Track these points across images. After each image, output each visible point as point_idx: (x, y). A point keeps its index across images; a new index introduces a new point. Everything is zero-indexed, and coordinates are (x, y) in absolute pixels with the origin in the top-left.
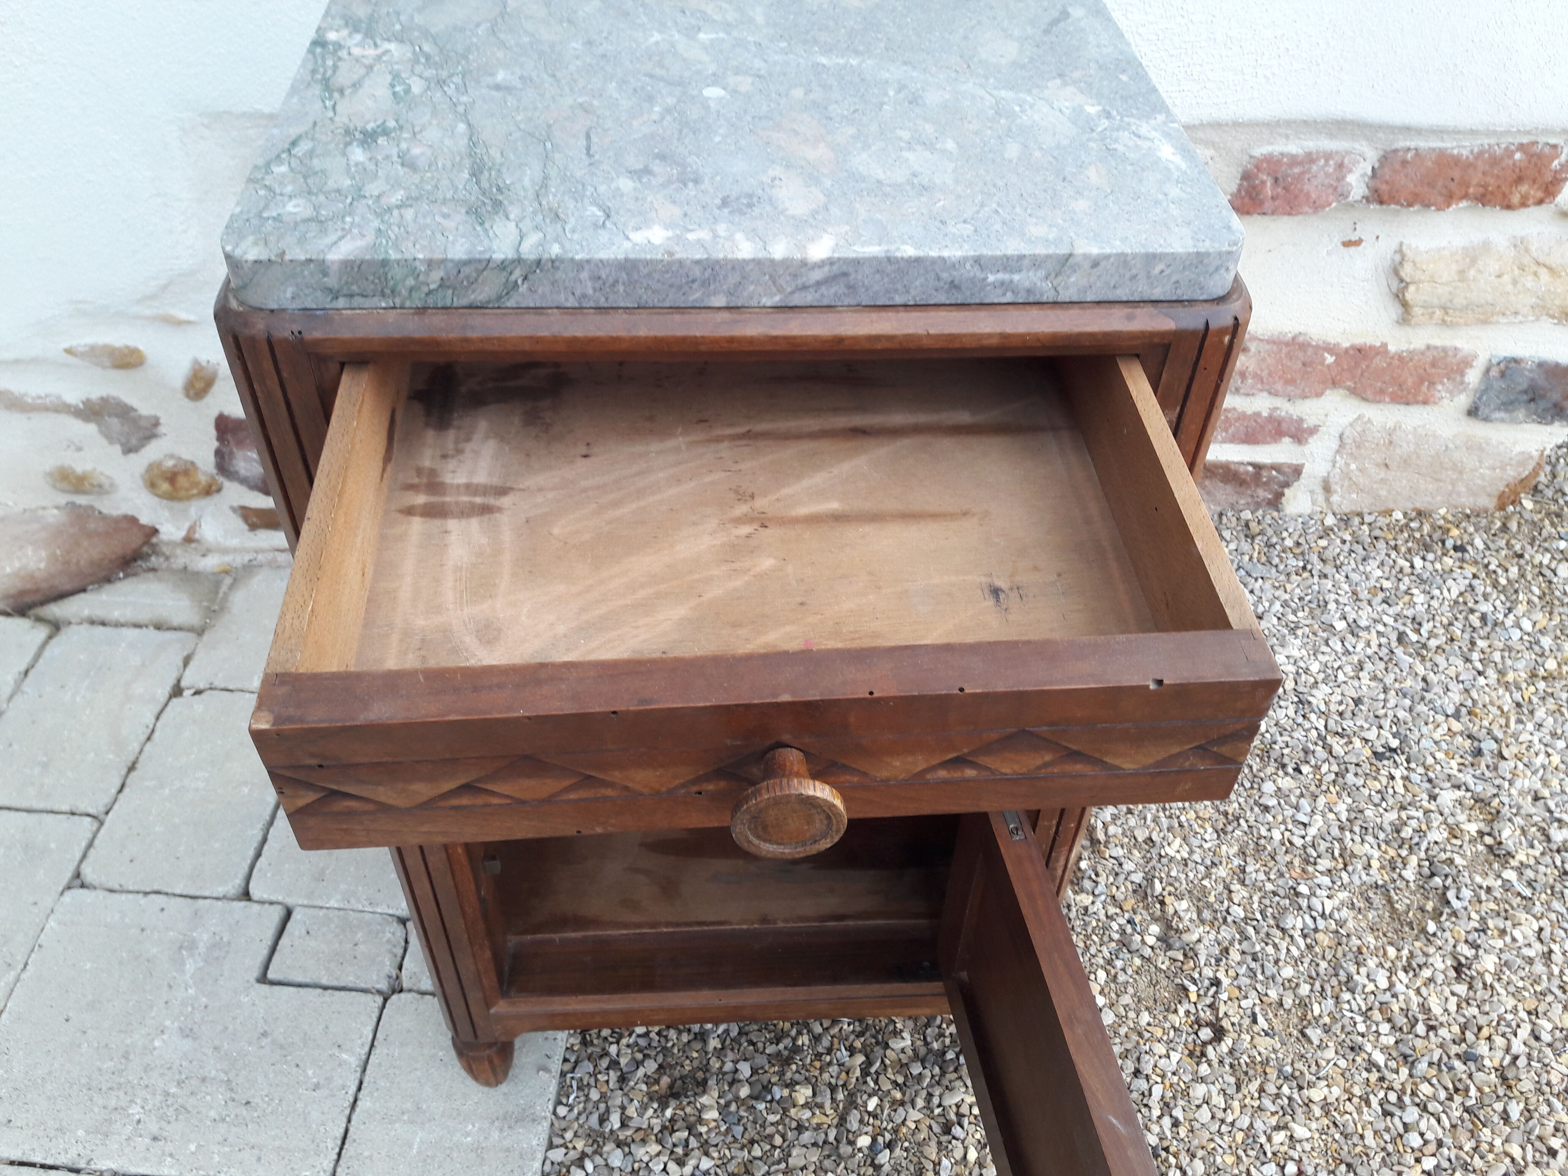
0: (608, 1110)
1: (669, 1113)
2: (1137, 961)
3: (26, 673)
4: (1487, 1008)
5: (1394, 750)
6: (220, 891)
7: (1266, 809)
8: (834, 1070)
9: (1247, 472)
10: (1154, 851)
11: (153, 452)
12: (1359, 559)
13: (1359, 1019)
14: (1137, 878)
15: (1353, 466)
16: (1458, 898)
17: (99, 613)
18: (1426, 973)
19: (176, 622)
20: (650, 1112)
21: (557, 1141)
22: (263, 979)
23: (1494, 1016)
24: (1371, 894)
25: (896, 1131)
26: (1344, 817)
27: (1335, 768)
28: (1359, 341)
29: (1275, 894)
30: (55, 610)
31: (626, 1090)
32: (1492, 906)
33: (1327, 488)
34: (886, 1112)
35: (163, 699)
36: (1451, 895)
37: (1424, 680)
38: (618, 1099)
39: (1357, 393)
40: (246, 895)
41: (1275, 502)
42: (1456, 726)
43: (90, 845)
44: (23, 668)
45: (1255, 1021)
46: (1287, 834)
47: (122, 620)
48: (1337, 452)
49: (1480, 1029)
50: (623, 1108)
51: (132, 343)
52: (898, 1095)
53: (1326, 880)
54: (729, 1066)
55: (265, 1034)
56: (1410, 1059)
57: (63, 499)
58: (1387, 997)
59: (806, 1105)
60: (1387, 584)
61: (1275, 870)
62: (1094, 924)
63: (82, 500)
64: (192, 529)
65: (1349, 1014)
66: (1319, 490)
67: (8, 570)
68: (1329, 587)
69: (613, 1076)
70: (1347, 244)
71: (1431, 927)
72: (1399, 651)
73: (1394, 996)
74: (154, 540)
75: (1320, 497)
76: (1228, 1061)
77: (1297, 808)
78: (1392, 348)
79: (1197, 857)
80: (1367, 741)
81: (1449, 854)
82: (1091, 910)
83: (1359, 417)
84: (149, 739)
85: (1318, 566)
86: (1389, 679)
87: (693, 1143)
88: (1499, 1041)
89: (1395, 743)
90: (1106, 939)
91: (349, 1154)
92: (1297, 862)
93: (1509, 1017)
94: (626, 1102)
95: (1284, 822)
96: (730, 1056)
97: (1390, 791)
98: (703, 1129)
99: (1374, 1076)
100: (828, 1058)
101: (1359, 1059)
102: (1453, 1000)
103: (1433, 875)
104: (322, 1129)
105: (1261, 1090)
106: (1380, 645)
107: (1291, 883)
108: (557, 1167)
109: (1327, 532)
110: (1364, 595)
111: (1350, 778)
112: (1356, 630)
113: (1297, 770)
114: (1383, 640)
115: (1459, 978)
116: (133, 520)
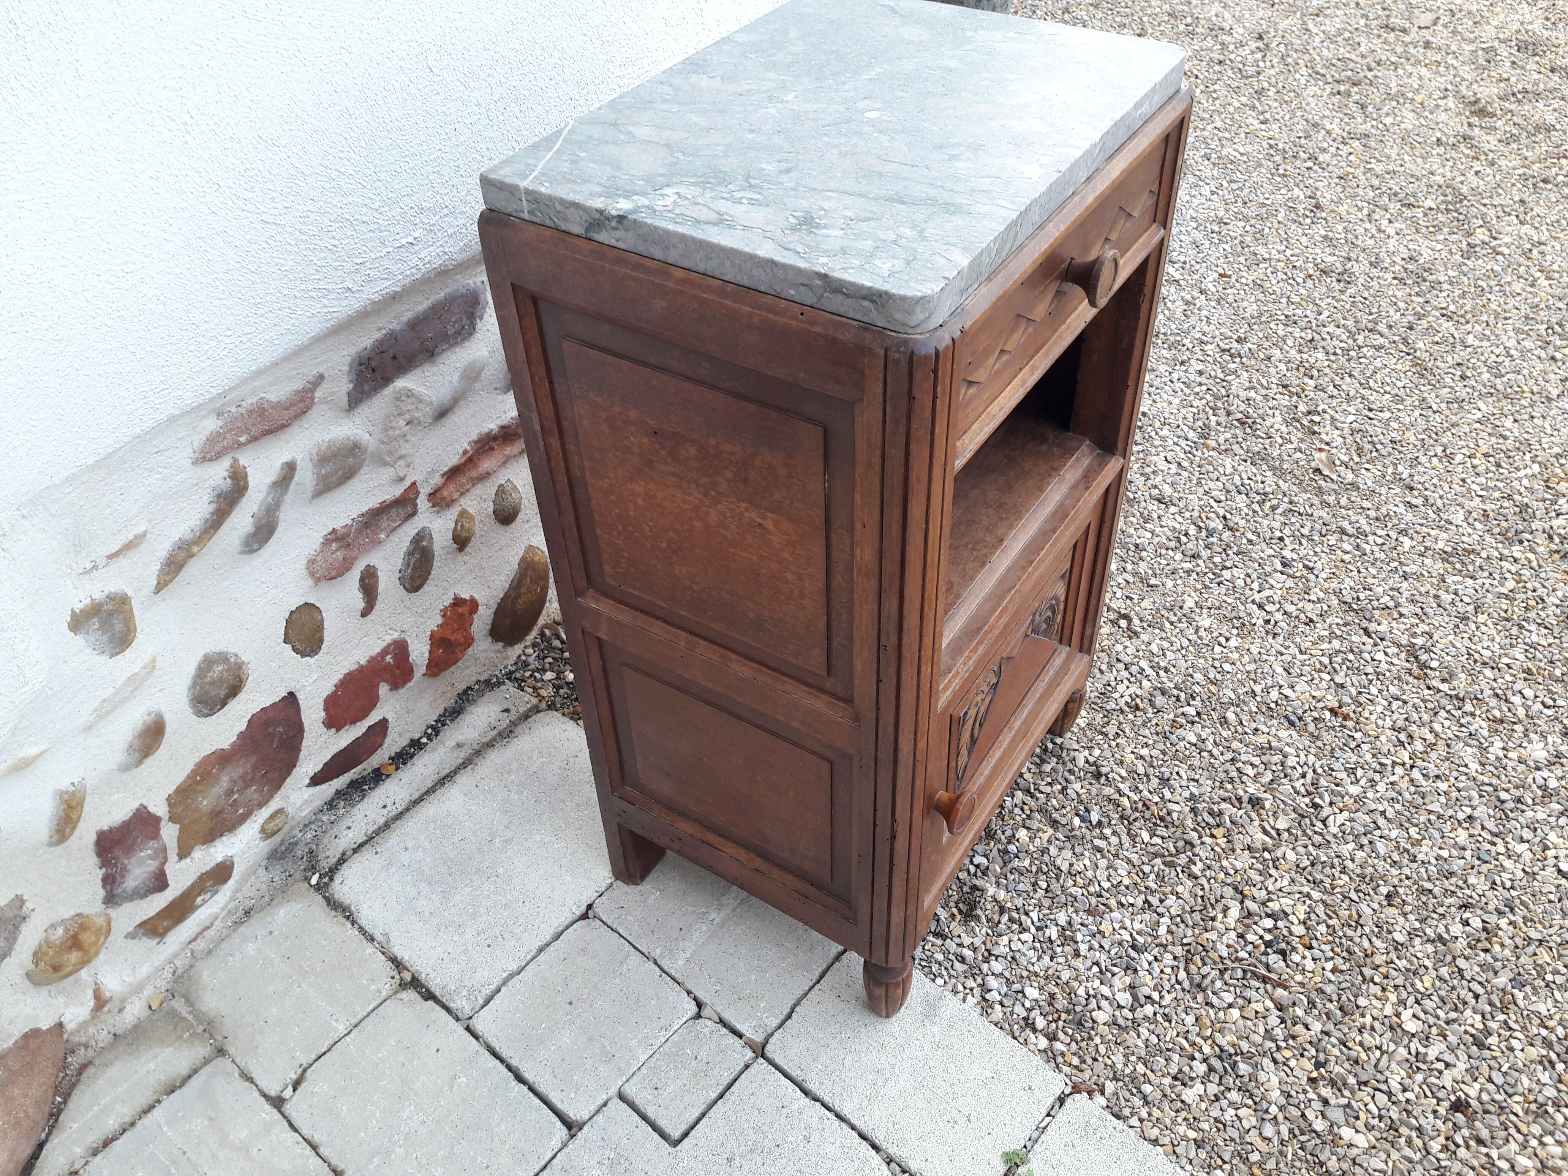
0: (957, 954)
4: (1190, 507)
8: (1017, 812)
11: (30, 938)
13: (1159, 559)
17: (95, 1137)
18: (1155, 515)
19: (184, 1070)
20: (975, 930)
22: (674, 1142)
23: (1197, 508)
25: (1081, 802)
31: (949, 936)
35: (277, 1116)
38: (951, 945)
40: (571, 1126)
45: (1131, 599)
47: (127, 1119)
50: (961, 944)
52: (1058, 787)
54: (971, 870)
55: (730, 1160)
59: (1031, 838)
64: (98, 993)
65: (1154, 561)
69: (932, 939)
74: (64, 1037)
76: (1145, 625)
84: (315, 1148)
98: (1008, 905)
99: (1194, 575)
100: (1007, 811)
102: (1177, 516)
105: (1172, 623)
108: (979, 1005)
115: (1166, 505)
116: (35, 1033)
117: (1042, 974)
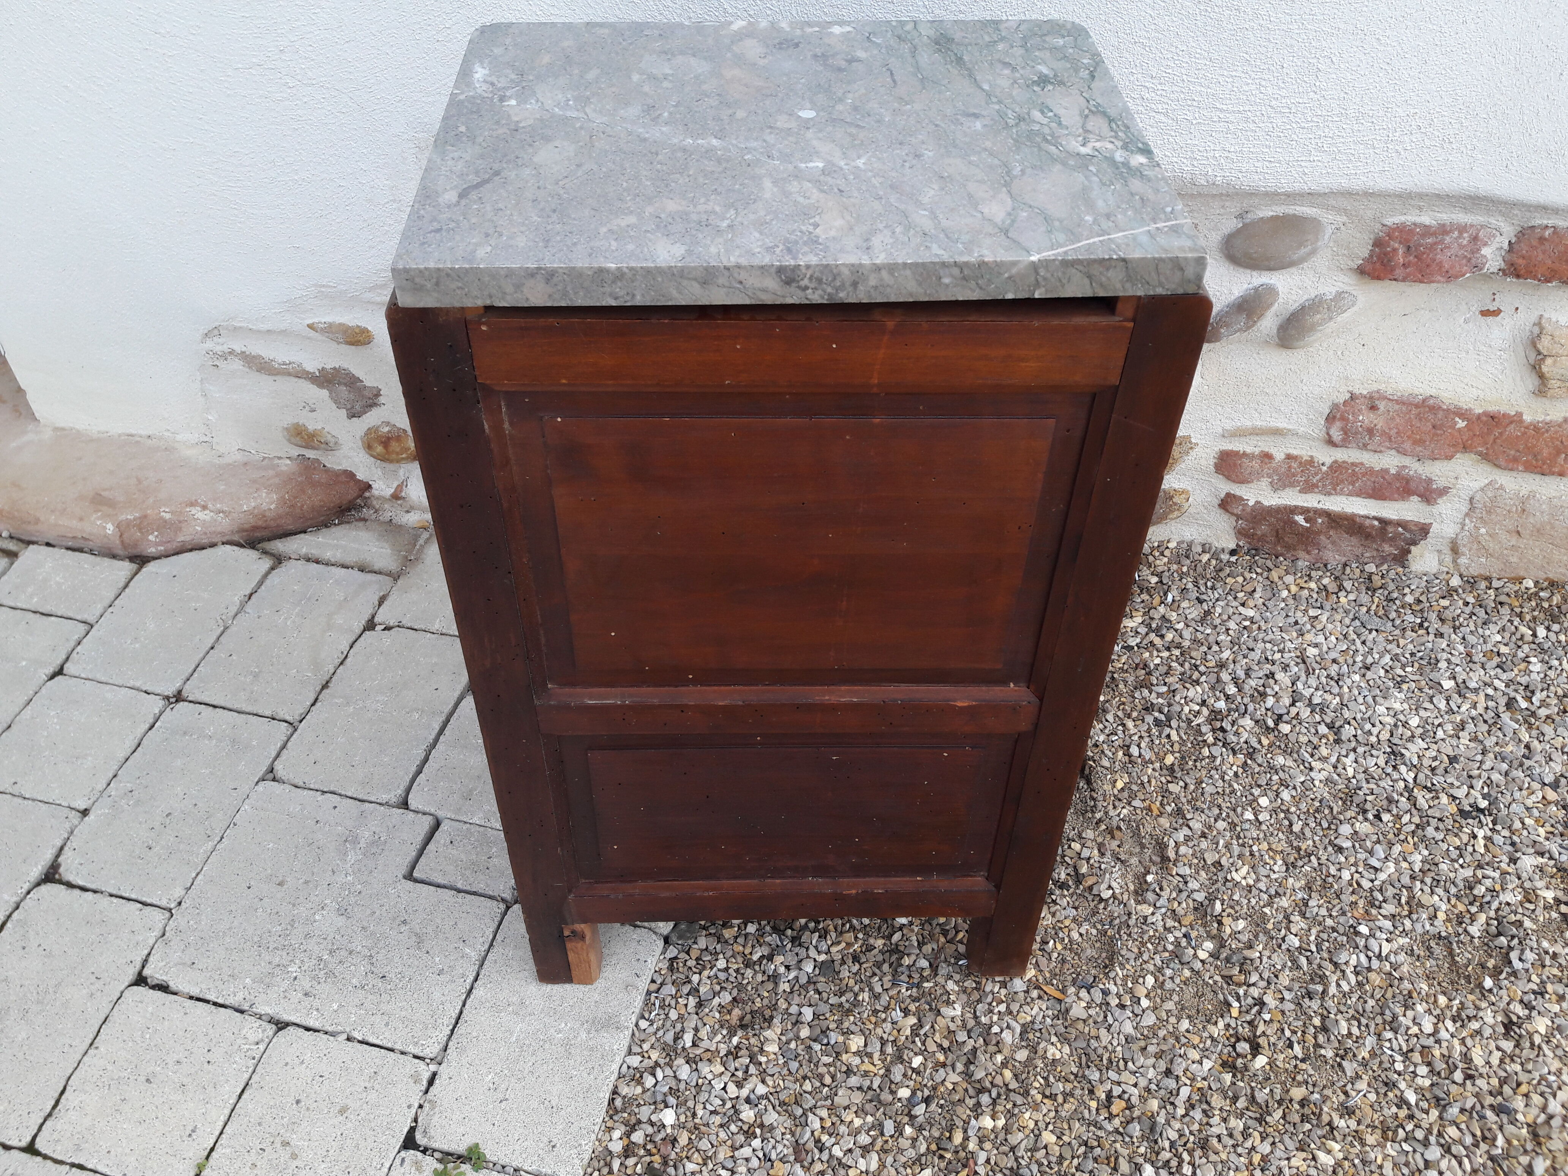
0: (683, 1030)
1: (735, 1040)
2: (1187, 973)
3: (251, 595)
4: (1530, 1066)
5: (1482, 811)
6: (384, 798)
7: (1340, 850)
8: (888, 1026)
9: (1373, 526)
10: (1221, 875)
11: (372, 418)
12: (1479, 622)
13: (1398, 1058)
14: (1200, 897)
15: (1483, 531)
16: (1520, 959)
17: (315, 552)
18: (1475, 1025)
19: (377, 567)
20: (719, 1037)
21: (636, 1049)
22: (409, 876)
23: (1537, 1075)
24: (1433, 943)
25: (934, 1088)
26: (1417, 868)
27: (1416, 820)
28: (1492, 408)
29: (1334, 930)
30: (279, 546)
31: (701, 1015)
32: (1555, 971)
33: (1455, 550)
34: (928, 1071)
35: (358, 631)
36: (1514, 956)
37: (1527, 747)
38: (693, 1021)
39: (1489, 458)
40: (404, 804)
41: (1402, 558)
42: (1551, 795)
43: (284, 747)
44: (248, 592)
46: (1356, 876)
47: (333, 560)
48: (1467, 515)
49: (1519, 1084)
50: (696, 1030)
51: (364, 323)
52: (941, 1057)
53: (1388, 924)
54: (794, 1009)
55: (404, 922)
56: (1442, 1102)
57: (295, 452)
58: (1430, 1042)
59: (858, 1053)
60: (1504, 650)
61: (1338, 908)
62: (1151, 933)
63: (311, 454)
64: (400, 488)
65: (1390, 1052)
66: (1447, 550)
67: (245, 508)
68: (1444, 646)
69: (692, 1001)
70: (1485, 313)
71: (1488, 983)
72: (1506, 717)
73: (1438, 1042)
74: (367, 494)
75: (1448, 559)
77: (1371, 853)
78: (1527, 418)
79: (1262, 885)
80: (1454, 798)
81: (1519, 917)
82: (1150, 920)
83: (1490, 483)
84: (342, 663)
85: (1436, 625)
86: (1490, 742)
87: (752, 1070)
88: (1536, 1099)
89: (1483, 804)
90: (1160, 948)
92: (1361, 903)
93: (1552, 1078)
94: (700, 1024)
95: (1355, 864)
96: (796, 1000)
97: (1470, 849)
98: (763, 1059)
99: (1403, 1113)
100: (883, 1016)
101: (1391, 1095)
102: (1496, 1056)
103: (1499, 934)
104: (441, 1007)
106: (1487, 708)
107: (1351, 922)
108: (631, 1070)
109: (1450, 592)
110: (1478, 657)
111: (1430, 831)
112: (1463, 691)
113: (1378, 817)
114: (1491, 704)
115: (1507, 1035)
116: (351, 475)
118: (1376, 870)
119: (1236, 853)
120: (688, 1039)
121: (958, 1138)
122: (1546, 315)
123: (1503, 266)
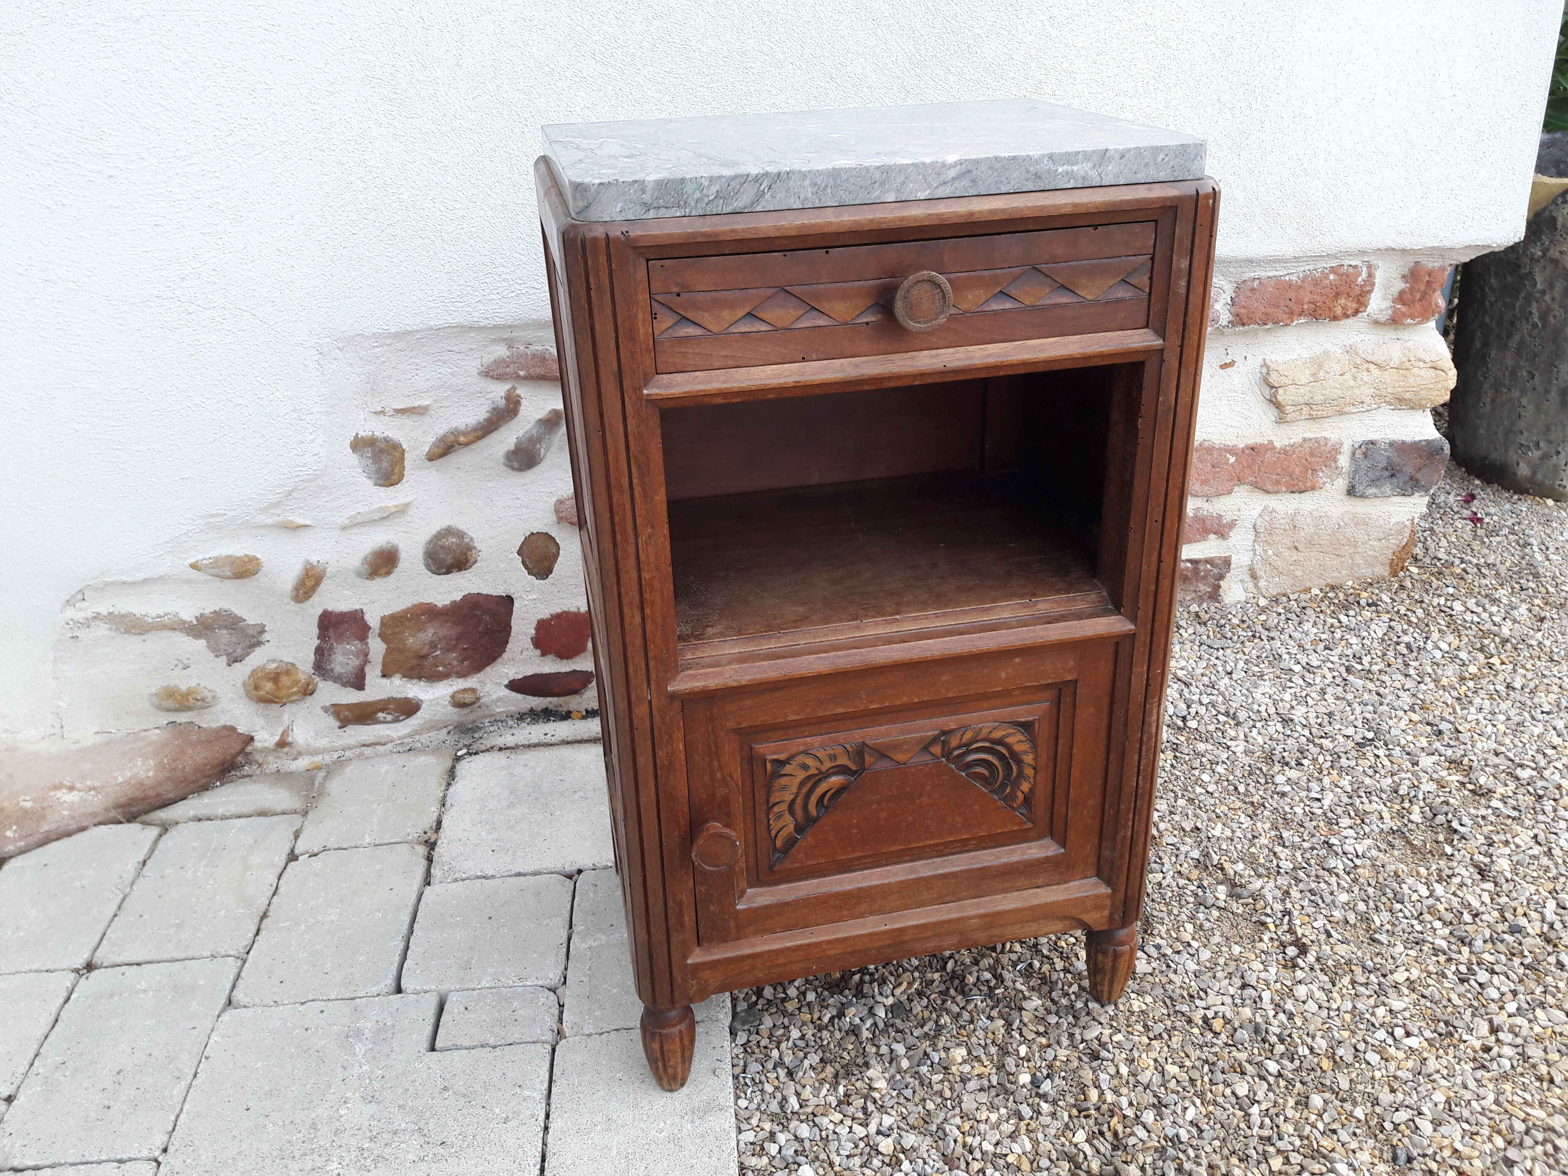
0: (785, 1098)
1: (841, 1090)
2: (1215, 913)
3: (144, 863)
4: (1514, 895)
5: (1373, 740)
6: (374, 990)
7: (1283, 795)
8: (980, 1033)
9: (1187, 568)
10: (1203, 835)
11: (257, 659)
12: (1296, 623)
13: (1415, 922)
14: (1196, 854)
15: (1270, 552)
16: (1461, 825)
17: (204, 812)
18: (1457, 880)
19: (279, 809)
20: (824, 1092)
21: (744, 1126)
22: (433, 1049)
23: (1523, 899)
24: (1390, 838)
25: (1050, 1067)
26: (1349, 789)
27: (1329, 758)
28: (1251, 442)
29: (1313, 849)
30: (163, 815)
31: (797, 1080)
32: (1491, 828)
33: (1254, 576)
34: (1037, 1055)
35: (282, 864)
36: (1455, 824)
37: (1378, 694)
38: (790, 1089)
39: (1257, 486)
40: (399, 990)
41: (1214, 595)
42: (1415, 717)
43: (238, 977)
44: (141, 859)
45: (1329, 935)
46: (1307, 808)
47: (228, 814)
48: (1255, 541)
49: (1515, 910)
50: (798, 1094)
51: (251, 553)
52: (1044, 1041)
53: (1351, 832)
54: (884, 1050)
55: (445, 1089)
56: (1467, 940)
57: (164, 719)
58: (1431, 901)
59: (965, 1062)
60: (1323, 636)
61: (1306, 833)
62: (1170, 894)
63: (183, 718)
64: (285, 733)
65: (1405, 921)
66: (1247, 578)
67: (120, 779)
68: (1279, 645)
69: (782, 1073)
70: (1224, 366)
71: (1448, 850)
72: (1351, 678)
73: (1438, 899)
74: (249, 749)
75: (1250, 585)
76: (1317, 967)
77: (1308, 790)
78: (1278, 444)
79: (1238, 833)
80: (1348, 737)
81: (1443, 799)
82: (1164, 883)
83: (1265, 509)
84: (274, 894)
85: (1265, 634)
86: (1350, 696)
87: (871, 1107)
88: (1533, 915)
89: (1371, 735)
90: (1183, 902)
91: (551, 1165)
92: (1322, 824)
93: (1535, 898)
94: (799, 1088)
95: (1301, 801)
96: (883, 1041)
97: (1380, 765)
98: (876, 1095)
99: (1442, 958)
100: (972, 1026)
101: (1425, 948)
102: (1486, 895)
103: (1435, 815)
104: (520, 1150)
105: (1353, 982)
106: (1334, 677)
107: (1323, 838)
108: (749, 1146)
109: (1263, 610)
110: (1308, 646)
111: (1344, 762)
112: (1311, 669)
113: (1299, 764)
114: (1335, 674)
115: (1483, 878)
116: (232, 729)
117: (837, 1168)
118: (1319, 800)
119: (1205, 818)
120: (793, 1102)
121: (1094, 1095)
122: (1267, 358)
123: (1231, 318)
